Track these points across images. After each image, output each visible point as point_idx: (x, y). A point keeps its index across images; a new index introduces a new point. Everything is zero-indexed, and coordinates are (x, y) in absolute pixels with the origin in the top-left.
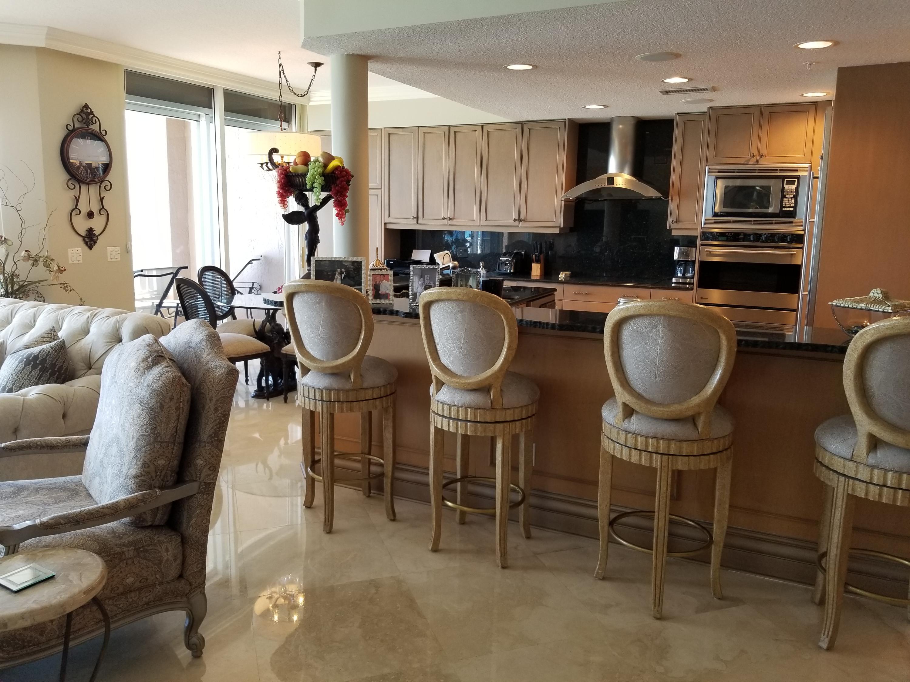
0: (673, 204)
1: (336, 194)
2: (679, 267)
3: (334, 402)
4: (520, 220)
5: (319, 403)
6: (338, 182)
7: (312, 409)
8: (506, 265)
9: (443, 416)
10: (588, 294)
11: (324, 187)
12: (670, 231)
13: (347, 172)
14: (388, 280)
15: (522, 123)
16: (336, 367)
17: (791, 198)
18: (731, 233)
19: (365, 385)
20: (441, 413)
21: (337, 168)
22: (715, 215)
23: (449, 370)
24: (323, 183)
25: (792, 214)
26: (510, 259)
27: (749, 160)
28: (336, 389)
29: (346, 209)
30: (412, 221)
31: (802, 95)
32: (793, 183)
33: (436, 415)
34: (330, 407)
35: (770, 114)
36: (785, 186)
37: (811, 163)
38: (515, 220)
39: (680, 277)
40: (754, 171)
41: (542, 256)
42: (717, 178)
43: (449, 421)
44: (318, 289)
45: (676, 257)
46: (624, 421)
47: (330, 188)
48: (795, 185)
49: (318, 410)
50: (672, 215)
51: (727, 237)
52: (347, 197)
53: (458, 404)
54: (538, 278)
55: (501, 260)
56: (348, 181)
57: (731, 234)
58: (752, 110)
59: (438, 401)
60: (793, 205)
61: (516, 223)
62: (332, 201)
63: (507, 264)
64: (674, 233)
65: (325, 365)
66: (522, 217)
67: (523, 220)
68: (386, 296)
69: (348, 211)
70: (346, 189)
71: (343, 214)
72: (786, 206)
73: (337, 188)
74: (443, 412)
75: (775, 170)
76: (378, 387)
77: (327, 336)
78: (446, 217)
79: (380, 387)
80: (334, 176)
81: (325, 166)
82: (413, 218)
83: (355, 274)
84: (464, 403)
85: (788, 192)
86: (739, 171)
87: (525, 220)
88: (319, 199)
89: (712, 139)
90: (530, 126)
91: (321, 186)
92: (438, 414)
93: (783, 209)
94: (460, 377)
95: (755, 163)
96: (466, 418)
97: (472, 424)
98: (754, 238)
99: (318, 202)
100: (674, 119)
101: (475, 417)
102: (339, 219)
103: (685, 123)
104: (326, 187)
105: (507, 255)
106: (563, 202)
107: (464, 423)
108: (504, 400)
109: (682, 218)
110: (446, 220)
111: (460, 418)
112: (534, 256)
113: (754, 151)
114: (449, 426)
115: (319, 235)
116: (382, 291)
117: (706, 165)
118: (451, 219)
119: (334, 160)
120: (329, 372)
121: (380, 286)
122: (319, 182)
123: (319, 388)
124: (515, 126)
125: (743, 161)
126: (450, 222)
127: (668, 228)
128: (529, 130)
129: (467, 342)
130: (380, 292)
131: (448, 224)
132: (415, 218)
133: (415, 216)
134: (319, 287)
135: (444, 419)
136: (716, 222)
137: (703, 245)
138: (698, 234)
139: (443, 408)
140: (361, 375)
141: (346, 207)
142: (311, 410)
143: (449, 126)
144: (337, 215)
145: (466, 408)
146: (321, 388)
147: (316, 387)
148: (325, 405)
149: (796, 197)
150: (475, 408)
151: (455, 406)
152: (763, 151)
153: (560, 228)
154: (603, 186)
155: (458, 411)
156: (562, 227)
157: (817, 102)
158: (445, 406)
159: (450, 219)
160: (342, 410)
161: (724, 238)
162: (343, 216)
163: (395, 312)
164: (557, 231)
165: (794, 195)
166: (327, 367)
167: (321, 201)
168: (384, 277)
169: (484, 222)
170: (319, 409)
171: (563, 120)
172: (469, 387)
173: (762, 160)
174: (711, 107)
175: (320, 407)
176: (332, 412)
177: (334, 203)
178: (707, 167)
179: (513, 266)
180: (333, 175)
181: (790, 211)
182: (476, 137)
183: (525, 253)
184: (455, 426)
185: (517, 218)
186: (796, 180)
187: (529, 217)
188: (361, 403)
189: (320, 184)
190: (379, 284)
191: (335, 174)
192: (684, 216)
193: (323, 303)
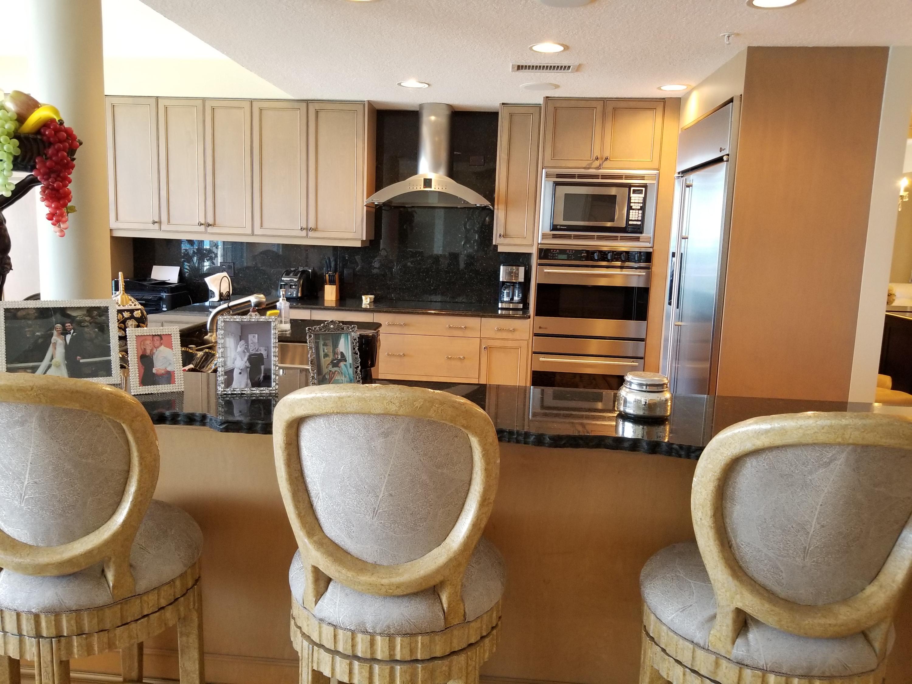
0: (499, 214)
1: (47, 175)
2: (504, 290)
3: (69, 637)
4: (308, 229)
5: (31, 642)
6: (50, 151)
7: (15, 655)
8: (291, 288)
9: (334, 652)
10: (405, 325)
11: (19, 160)
12: (496, 246)
13: (70, 134)
14: (170, 346)
15: (307, 102)
16: (71, 562)
17: (639, 210)
18: (572, 250)
19: (142, 585)
20: (329, 645)
21: (47, 124)
22: (554, 228)
23: (347, 553)
24: (18, 152)
25: (639, 229)
26: (295, 280)
27: (591, 164)
28: (74, 609)
29: (69, 204)
30: (151, 226)
31: (659, 88)
32: (640, 192)
33: (315, 647)
34: (59, 649)
35: (615, 109)
36: (632, 195)
37: (658, 170)
38: (302, 229)
39: (506, 302)
40: (596, 176)
41: (337, 276)
42: (557, 184)
43: (351, 665)
44: (17, 395)
45: (502, 277)
46: (733, 643)
47: (32, 163)
48: (643, 195)
49: (28, 657)
50: (498, 229)
51: (568, 255)
52: (70, 182)
53: (374, 628)
54: (334, 305)
55: (283, 281)
56: (72, 151)
57: (572, 252)
58: (594, 104)
59: (321, 620)
60: (640, 219)
61: (304, 233)
62: (37, 190)
63: (293, 285)
64: (500, 249)
65: (44, 559)
66: (312, 225)
67: (313, 229)
68: (169, 377)
69: (73, 209)
70: (69, 167)
71: (62, 215)
72: (633, 219)
73: (48, 163)
74: (335, 642)
75: (620, 177)
76: (169, 583)
77: (44, 493)
78: (203, 222)
79: (173, 580)
80: (41, 140)
81: (21, 119)
82: (154, 222)
83: (95, 332)
84: (389, 627)
85: (635, 203)
86: (581, 176)
87: (315, 230)
88: (10, 184)
89: (549, 136)
90: (317, 106)
91: (12, 158)
92: (321, 646)
93: (630, 223)
94: (373, 568)
95: (598, 168)
96: (391, 655)
97: (405, 667)
98: (598, 256)
99: (7, 190)
100: (498, 112)
101: (412, 651)
102: (53, 224)
103: (511, 115)
104: (23, 160)
105: (292, 274)
106: (365, 208)
107: (387, 669)
108: (466, 605)
109: (509, 232)
110: (203, 227)
111: (379, 658)
112: (327, 275)
113: (597, 153)
114: (351, 672)
115: (10, 254)
116: (159, 367)
117: (543, 168)
118: (211, 225)
119: (38, 107)
120: (56, 572)
121: (155, 357)
122: (8, 148)
123: (30, 612)
124: (296, 105)
125: (584, 164)
126: (210, 229)
127: (494, 243)
128: (317, 112)
129: (391, 495)
130: (154, 371)
131: (206, 232)
132: (156, 222)
133: (157, 220)
134: (21, 390)
135: (338, 659)
136: (555, 237)
137: (540, 265)
138: (534, 251)
139: (335, 636)
140: (131, 566)
141: (70, 201)
142: (10, 658)
143: (204, 100)
144: (50, 217)
145: (391, 637)
146: (33, 610)
147: (20, 609)
148: (48, 646)
149: (643, 209)
150: (410, 635)
151: (365, 632)
152: (607, 154)
153: (362, 241)
154: (419, 189)
155: (372, 643)
156: (364, 239)
157: (664, 99)
158: (340, 632)
159: (209, 225)
160: (89, 650)
161: (565, 257)
162: (64, 219)
163: (198, 419)
164: (358, 244)
165: (641, 207)
166: (47, 565)
167: (13, 188)
168: (161, 339)
169: (258, 231)
170: (31, 653)
171: (362, 103)
172: (399, 592)
173: (606, 164)
174: (547, 97)
175: (34, 650)
176: (64, 659)
177: (43, 191)
178: (544, 170)
179: (300, 289)
180: (39, 137)
181: (637, 224)
182: (243, 115)
183: (313, 271)
184: (367, 675)
185: (305, 226)
186: (644, 189)
187: (320, 226)
188: (133, 625)
189: (11, 153)
190: (152, 354)
191: (44, 135)
192: (512, 228)
193: (33, 424)
